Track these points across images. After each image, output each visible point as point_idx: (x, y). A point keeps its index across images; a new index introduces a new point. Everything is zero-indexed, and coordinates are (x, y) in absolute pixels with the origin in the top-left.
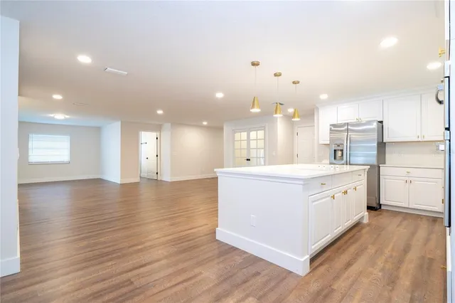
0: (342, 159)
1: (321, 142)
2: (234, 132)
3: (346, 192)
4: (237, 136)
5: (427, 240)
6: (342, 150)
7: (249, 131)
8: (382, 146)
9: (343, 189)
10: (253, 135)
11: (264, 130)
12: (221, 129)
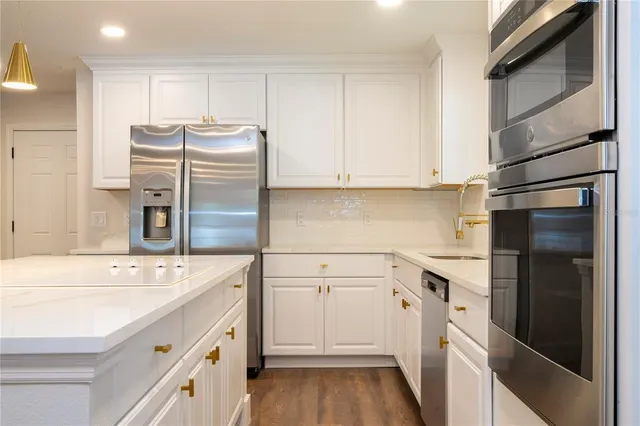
0: (169, 237)
1: (101, 182)
3: (215, 354)
6: (167, 210)
8: (265, 193)
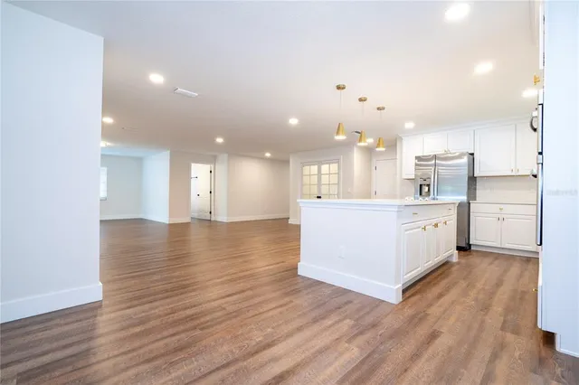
0: (429, 195)
1: (405, 177)
2: (303, 165)
3: (436, 225)
4: (306, 170)
5: (521, 276)
6: (429, 185)
7: (320, 164)
8: (472, 180)
9: (434, 222)
10: (325, 168)
11: (338, 162)
12: (287, 162)
